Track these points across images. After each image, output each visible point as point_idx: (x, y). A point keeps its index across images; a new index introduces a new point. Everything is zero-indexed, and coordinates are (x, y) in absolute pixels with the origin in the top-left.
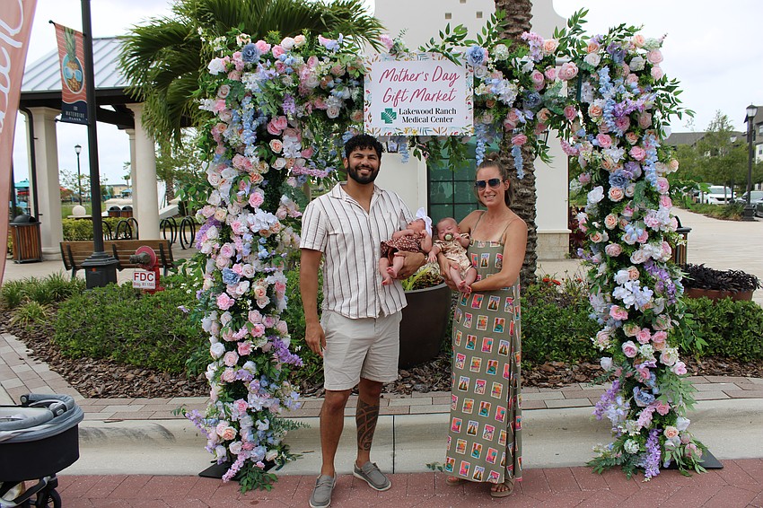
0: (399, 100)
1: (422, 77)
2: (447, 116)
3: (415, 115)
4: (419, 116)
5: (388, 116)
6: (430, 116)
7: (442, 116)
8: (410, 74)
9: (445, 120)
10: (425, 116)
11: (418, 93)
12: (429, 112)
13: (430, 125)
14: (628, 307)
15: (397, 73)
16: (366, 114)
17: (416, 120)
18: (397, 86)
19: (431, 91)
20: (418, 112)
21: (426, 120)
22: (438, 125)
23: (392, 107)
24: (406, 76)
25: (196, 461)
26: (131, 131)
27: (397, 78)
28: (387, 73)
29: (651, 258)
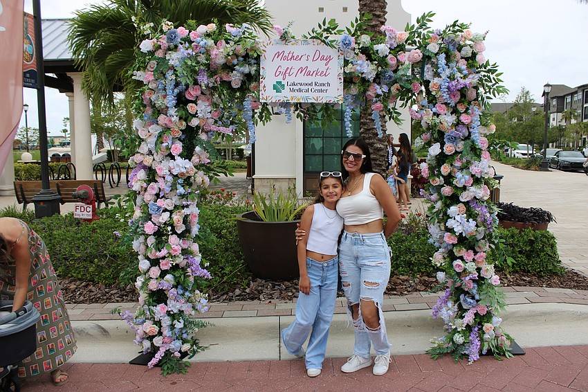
0: (287, 75)
1: (304, 58)
2: (323, 88)
3: (299, 87)
4: (302, 87)
5: (278, 87)
6: (310, 87)
7: (320, 88)
8: (295, 55)
9: (321, 91)
10: (306, 87)
11: (301, 70)
12: (310, 85)
13: (310, 94)
14: (457, 234)
15: (286, 54)
16: (262, 85)
17: (300, 90)
18: (286, 64)
19: (311, 69)
20: (301, 84)
21: (307, 91)
22: (316, 95)
23: (282, 80)
24: (293, 57)
25: (126, 352)
26: (70, 94)
27: (286, 58)
28: (278, 54)
29: (475, 197)
